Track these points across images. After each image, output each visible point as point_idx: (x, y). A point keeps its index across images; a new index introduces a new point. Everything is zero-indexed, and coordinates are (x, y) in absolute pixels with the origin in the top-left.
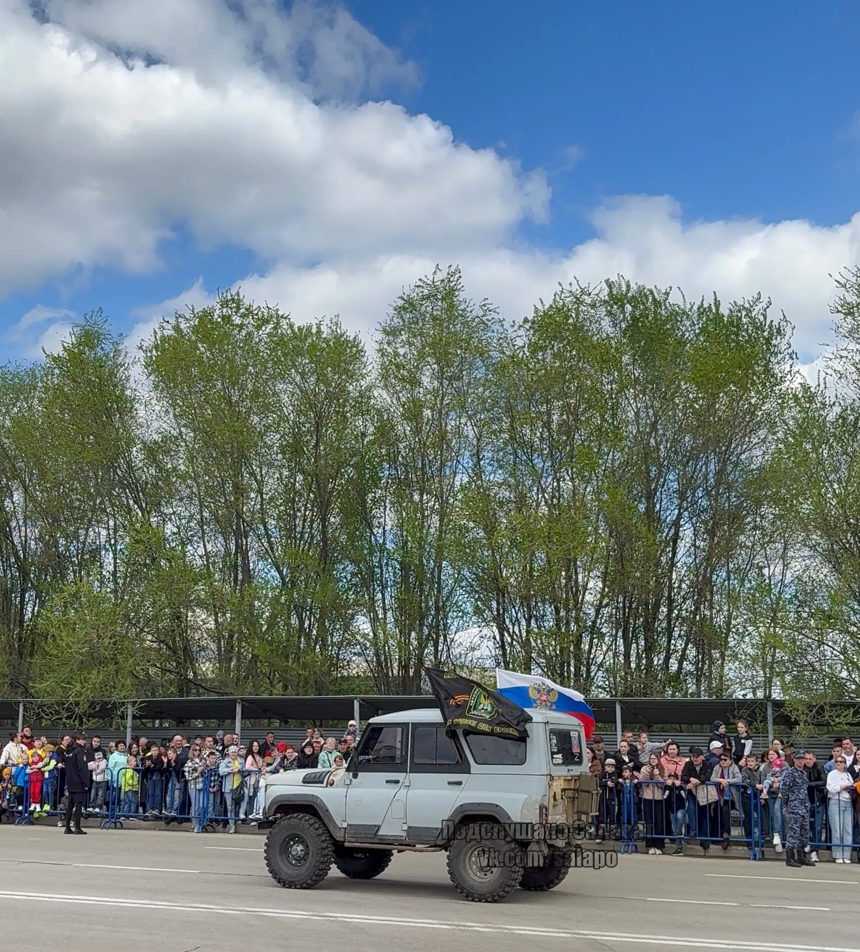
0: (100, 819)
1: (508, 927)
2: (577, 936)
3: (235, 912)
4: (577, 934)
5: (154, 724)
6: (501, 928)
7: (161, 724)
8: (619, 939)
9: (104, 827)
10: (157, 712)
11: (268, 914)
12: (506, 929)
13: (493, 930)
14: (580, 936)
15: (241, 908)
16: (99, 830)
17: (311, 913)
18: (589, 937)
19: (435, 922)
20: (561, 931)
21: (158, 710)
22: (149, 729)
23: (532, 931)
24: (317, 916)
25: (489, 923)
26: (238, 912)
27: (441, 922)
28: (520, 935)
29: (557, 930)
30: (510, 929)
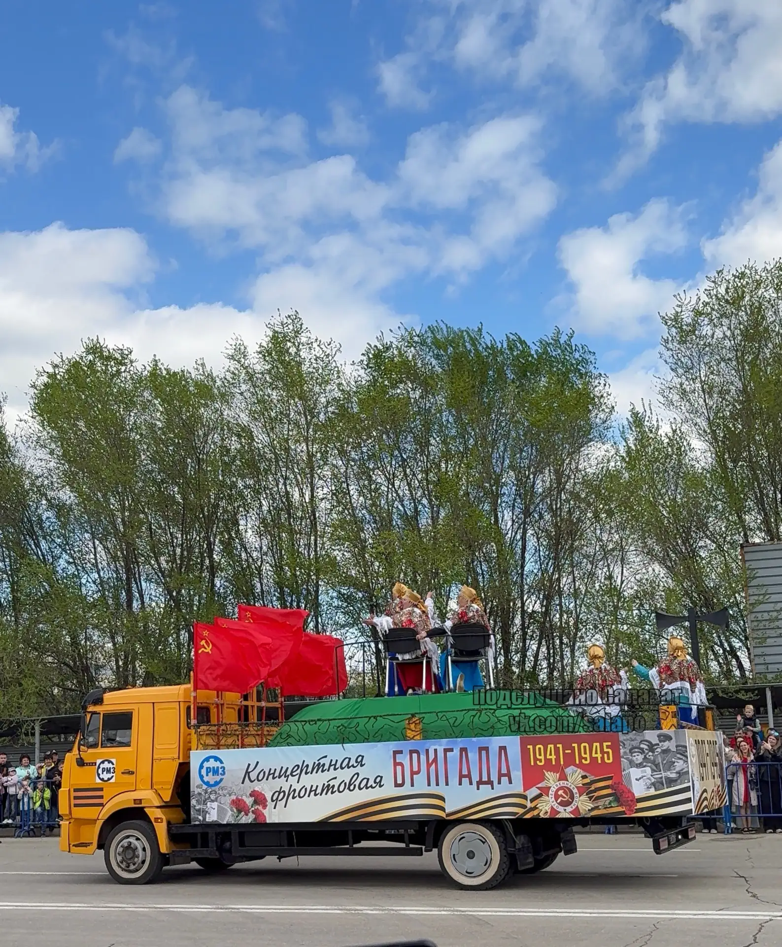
0: (14, 829)
1: (394, 908)
2: (456, 913)
3: (145, 909)
4: (457, 911)
5: (60, 738)
6: (388, 910)
7: (66, 738)
8: (494, 914)
9: (19, 836)
10: (62, 728)
11: (175, 910)
12: (393, 910)
13: (381, 912)
14: (459, 913)
15: (150, 906)
16: (13, 839)
17: (214, 907)
18: (467, 913)
19: (328, 908)
20: (442, 909)
21: (63, 725)
22: (56, 743)
23: (416, 910)
24: (221, 909)
25: (377, 906)
26: (148, 910)
27: (333, 907)
28: (408, 915)
29: (438, 909)
30: (396, 911)
